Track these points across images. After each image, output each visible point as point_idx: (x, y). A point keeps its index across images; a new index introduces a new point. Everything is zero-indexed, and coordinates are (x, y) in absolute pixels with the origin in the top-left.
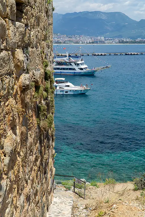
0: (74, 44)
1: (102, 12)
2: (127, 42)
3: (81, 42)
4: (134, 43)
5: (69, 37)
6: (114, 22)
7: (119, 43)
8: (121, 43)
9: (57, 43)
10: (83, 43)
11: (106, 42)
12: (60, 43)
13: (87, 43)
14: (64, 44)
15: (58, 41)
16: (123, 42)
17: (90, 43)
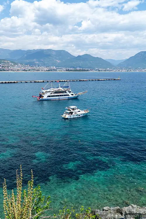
0: (36, 72)
1: (52, 50)
2: (71, 70)
3: (41, 70)
4: (76, 71)
5: (31, 66)
6: (61, 57)
7: (66, 71)
8: (67, 71)
9: (24, 71)
10: (42, 71)
11: (58, 70)
12: (26, 71)
13: (45, 71)
14: (29, 72)
15: (25, 69)
16: (68, 70)
17: (47, 71)
